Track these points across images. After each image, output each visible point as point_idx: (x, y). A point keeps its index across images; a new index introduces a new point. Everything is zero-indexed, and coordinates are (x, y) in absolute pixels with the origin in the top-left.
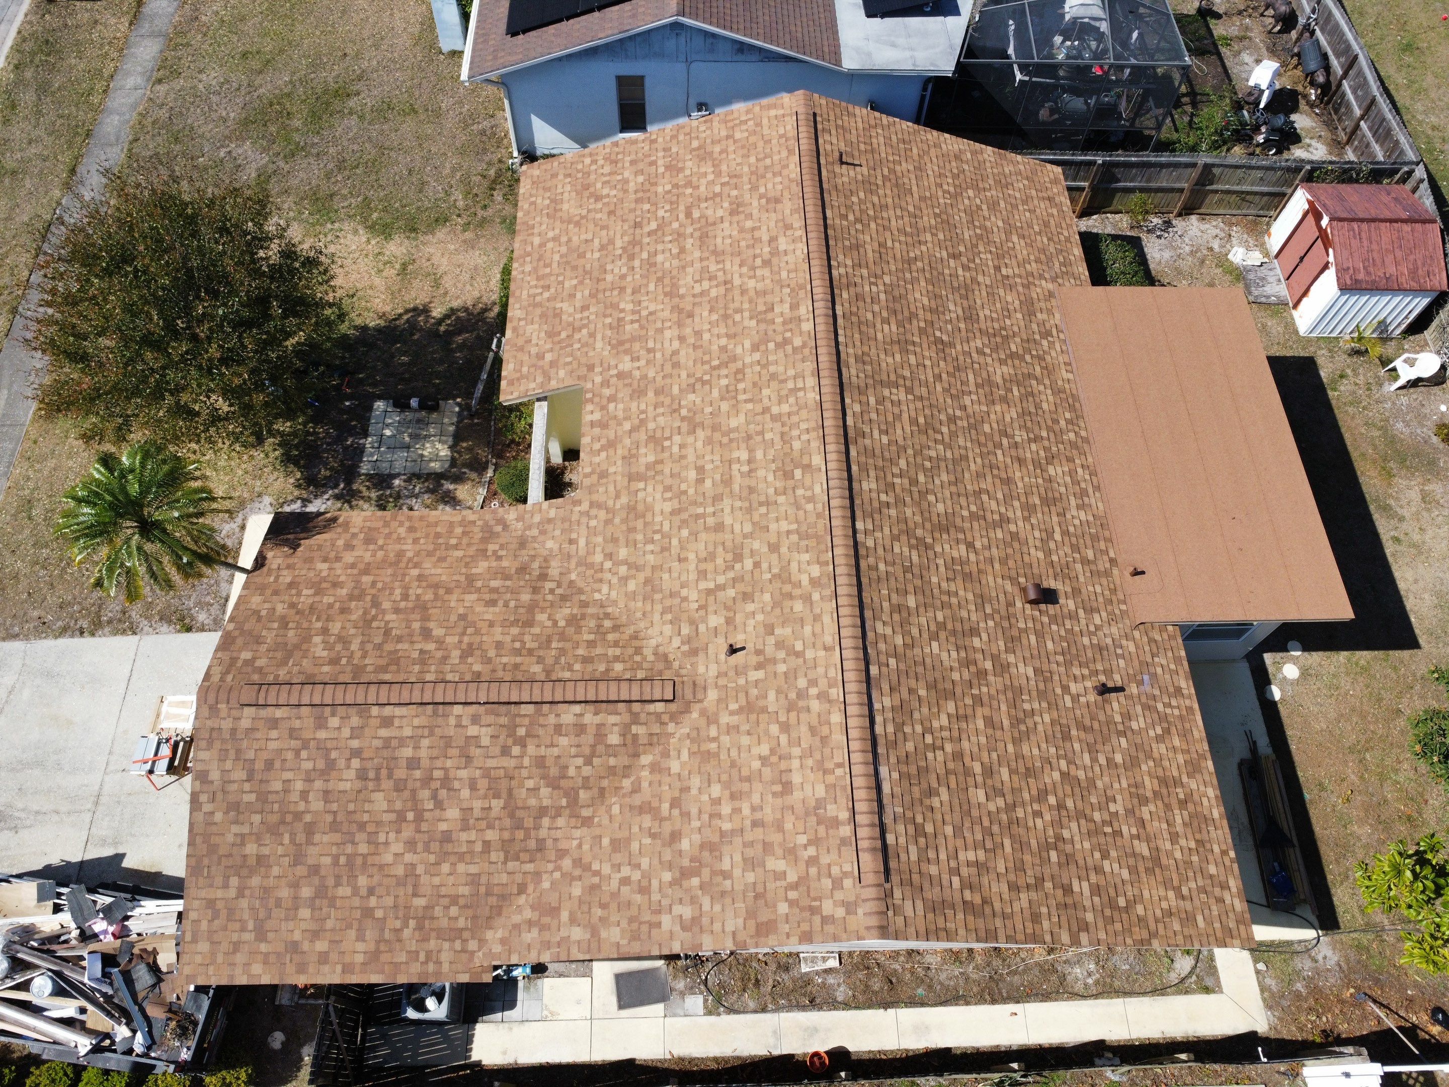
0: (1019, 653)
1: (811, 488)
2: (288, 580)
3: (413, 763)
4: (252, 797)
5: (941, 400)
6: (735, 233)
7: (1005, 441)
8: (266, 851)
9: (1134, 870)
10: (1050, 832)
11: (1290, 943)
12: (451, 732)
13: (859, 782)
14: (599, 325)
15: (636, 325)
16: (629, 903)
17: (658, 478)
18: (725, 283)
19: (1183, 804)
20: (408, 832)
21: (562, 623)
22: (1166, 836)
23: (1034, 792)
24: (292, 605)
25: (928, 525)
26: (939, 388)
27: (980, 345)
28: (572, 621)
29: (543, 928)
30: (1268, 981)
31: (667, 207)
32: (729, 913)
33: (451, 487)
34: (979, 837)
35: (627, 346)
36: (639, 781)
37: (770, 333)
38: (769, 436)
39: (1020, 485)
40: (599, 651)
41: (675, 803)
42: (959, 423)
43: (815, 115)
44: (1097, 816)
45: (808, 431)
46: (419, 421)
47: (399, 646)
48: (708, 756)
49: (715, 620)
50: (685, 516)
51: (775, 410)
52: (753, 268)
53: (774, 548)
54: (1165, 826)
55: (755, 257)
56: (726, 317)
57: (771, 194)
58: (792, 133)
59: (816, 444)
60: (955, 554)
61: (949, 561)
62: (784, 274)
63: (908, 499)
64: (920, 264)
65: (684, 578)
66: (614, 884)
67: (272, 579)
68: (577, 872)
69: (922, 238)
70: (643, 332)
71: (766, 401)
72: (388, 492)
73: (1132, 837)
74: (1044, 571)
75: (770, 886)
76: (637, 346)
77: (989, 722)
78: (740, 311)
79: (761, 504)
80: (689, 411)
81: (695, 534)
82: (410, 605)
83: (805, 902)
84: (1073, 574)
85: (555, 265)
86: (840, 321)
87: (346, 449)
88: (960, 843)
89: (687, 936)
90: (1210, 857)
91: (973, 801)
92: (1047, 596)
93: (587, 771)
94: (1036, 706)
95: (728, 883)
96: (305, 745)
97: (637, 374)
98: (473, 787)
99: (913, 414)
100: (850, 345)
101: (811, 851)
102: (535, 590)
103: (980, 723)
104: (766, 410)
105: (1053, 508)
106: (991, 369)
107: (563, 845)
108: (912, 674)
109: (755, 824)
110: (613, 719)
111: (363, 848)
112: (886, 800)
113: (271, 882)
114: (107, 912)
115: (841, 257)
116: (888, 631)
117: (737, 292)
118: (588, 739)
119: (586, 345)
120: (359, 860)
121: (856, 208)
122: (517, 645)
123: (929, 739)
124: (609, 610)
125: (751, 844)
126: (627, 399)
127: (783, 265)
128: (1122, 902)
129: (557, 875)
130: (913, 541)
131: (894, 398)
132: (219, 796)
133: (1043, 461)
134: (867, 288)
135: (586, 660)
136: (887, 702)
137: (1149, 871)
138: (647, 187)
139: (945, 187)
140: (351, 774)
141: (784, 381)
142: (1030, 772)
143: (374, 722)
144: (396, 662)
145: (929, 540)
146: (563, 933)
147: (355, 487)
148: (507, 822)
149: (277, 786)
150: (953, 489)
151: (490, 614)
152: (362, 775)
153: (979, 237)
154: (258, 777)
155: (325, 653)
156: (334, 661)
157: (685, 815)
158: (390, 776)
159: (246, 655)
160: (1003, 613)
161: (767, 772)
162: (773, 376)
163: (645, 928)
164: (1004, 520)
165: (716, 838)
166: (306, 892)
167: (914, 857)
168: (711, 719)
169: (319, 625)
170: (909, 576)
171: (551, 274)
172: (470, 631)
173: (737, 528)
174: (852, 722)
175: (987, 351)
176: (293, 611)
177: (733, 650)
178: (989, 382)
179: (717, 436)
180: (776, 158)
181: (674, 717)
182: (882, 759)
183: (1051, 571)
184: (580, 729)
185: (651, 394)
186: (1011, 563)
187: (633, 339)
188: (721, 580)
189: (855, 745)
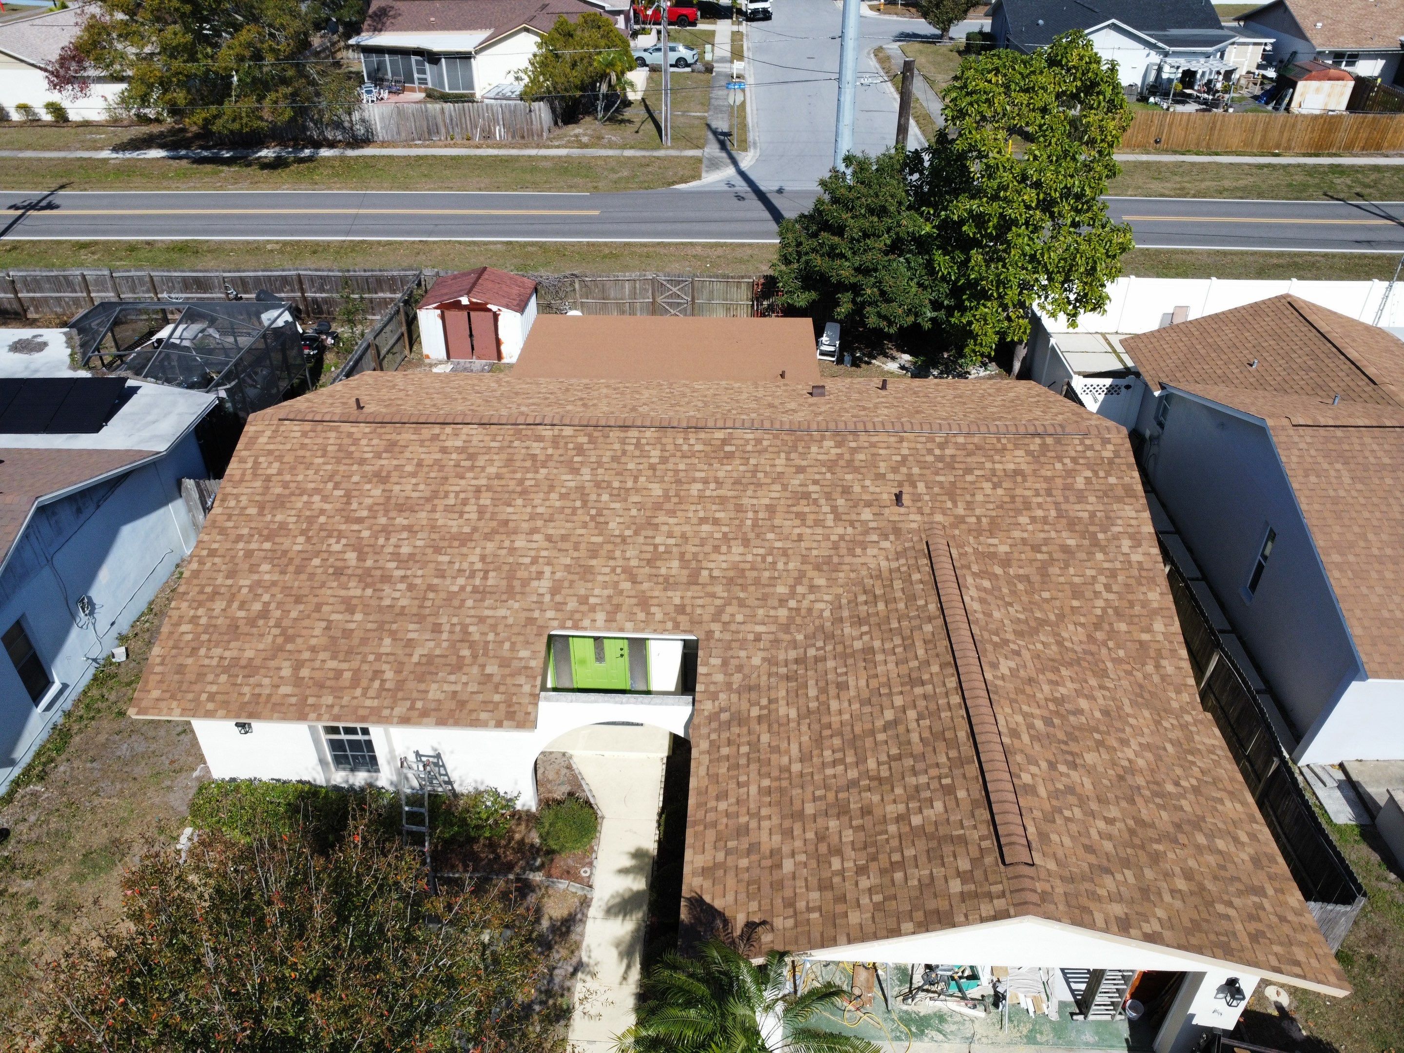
2: (815, 895)
4: (1128, 873)
8: (1177, 869)
12: (1010, 686)
13: (1013, 430)
16: (1127, 585)
17: (701, 557)
20: (1113, 742)
21: (865, 628)
24: (861, 870)
28: (860, 621)
29: (1160, 656)
33: (546, 922)
36: (1018, 576)
40: (899, 593)
42: (665, 399)
47: (915, 740)
58: (308, 426)
60: (794, 405)
65: (819, 538)
67: (815, 916)
74: (793, 393)
81: (773, 529)
85: (345, 666)
93: (1018, 607)
96: (1057, 810)
98: (1054, 683)
102: (820, 660)
107: (1083, 638)
110: (970, 579)
111: (1141, 781)
113: (1205, 871)
118: (991, 599)
120: (1154, 787)
124: (844, 601)
125: (1066, 498)
129: (1111, 644)
140: (1074, 774)
141: (624, 452)
148: (1077, 668)
152: (1072, 766)
154: (1105, 863)
156: (949, 791)
157: (1047, 541)
158: (1066, 743)
160: (838, 400)
162: (614, 459)
164: (753, 396)
166: (1201, 839)
168: (961, 520)
170: (823, 414)
171: (356, 672)
174: (965, 430)
177: (899, 502)
181: (960, 546)
184: (983, 601)
185: (594, 562)
186: (792, 397)
187: (511, 577)
188: (826, 509)
189: (984, 430)
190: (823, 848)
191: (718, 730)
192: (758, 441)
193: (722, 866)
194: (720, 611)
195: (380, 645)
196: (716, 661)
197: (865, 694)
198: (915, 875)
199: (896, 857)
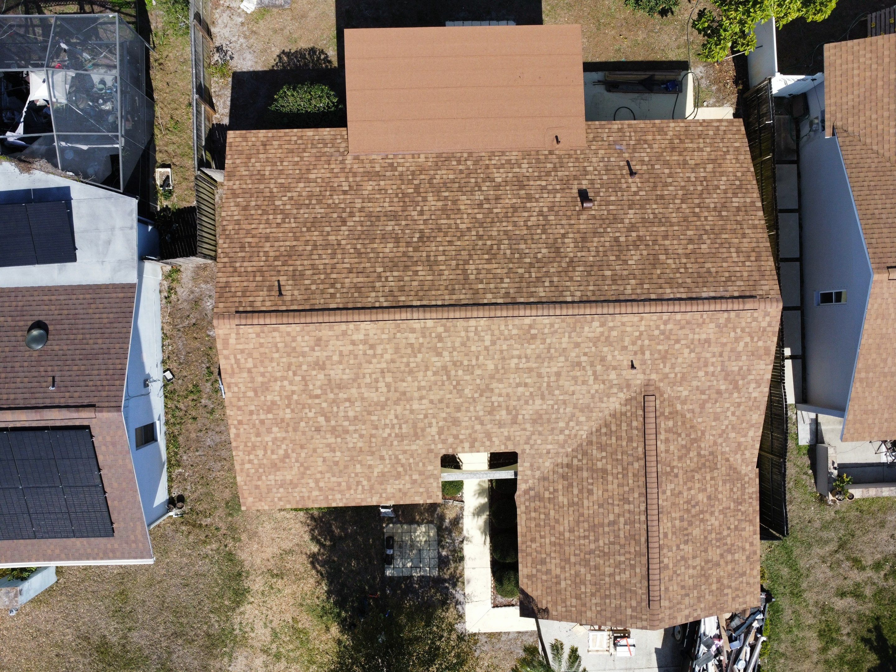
0: (623, 216)
1: (545, 325)
2: (574, 601)
3: (682, 519)
4: (695, 592)
5: (467, 243)
6: (341, 367)
7: (486, 206)
8: (715, 580)
9: (722, 174)
10: (713, 213)
11: (694, 87)
12: (669, 503)
13: (712, 308)
14: (398, 448)
15: (404, 426)
16: (744, 411)
17: (518, 408)
18: (382, 372)
19: (682, 141)
20: (707, 516)
21: (604, 454)
22: (700, 153)
23: (695, 219)
24: (593, 595)
25: (558, 259)
26: (459, 243)
27: (415, 213)
28: (601, 448)
29: (746, 449)
30: (711, 102)
31: (307, 411)
32: (758, 367)
33: (447, 521)
34: (724, 250)
35: (419, 431)
36: (688, 410)
37: (429, 345)
38: (505, 347)
39: (514, 201)
40: (624, 434)
41: (703, 393)
42: (481, 233)
43: (237, 312)
44: (700, 188)
45: (506, 325)
46: (401, 547)
47: (622, 535)
48: (683, 378)
49: (613, 375)
50: (546, 392)
51: (487, 343)
52: (375, 355)
53: (577, 345)
54: (696, 153)
55: (365, 354)
56: (411, 372)
57: (312, 343)
58: (258, 329)
59: (517, 321)
60: (572, 245)
61: (577, 249)
62: (384, 336)
63: (544, 270)
64: (359, 246)
65: (584, 392)
66: (734, 418)
67: (574, 609)
68: (725, 435)
69: (335, 242)
70: (411, 421)
71: (479, 349)
72: (451, 557)
73: (705, 172)
74: (568, 195)
75: (750, 349)
76: (420, 425)
77: (665, 237)
78: (408, 364)
79: (549, 352)
80: (476, 392)
81: (559, 387)
82: (592, 534)
83: (760, 334)
84: (565, 178)
85: (340, 480)
86: (425, 303)
87: (420, 587)
88: (729, 260)
89: (763, 385)
90: (705, 132)
91: (708, 251)
92: (584, 196)
93: (683, 435)
94: (649, 211)
95: (745, 368)
96: (675, 572)
97: (441, 424)
98: (690, 489)
99: (484, 261)
100: (443, 297)
101: (738, 330)
102: (579, 469)
103: (667, 242)
104: (486, 348)
105: (525, 183)
106: (433, 208)
107: (711, 443)
108: (649, 276)
109: (721, 355)
110: (663, 425)
111: (713, 535)
112: (718, 295)
113: (726, 575)
114: (709, 647)
115: (370, 299)
116: (629, 287)
117: (392, 365)
118: (671, 436)
119: (412, 456)
120: (718, 536)
121: (321, 287)
122: (620, 476)
123: (682, 270)
124: (594, 429)
125: (730, 357)
126: (458, 428)
127: (376, 337)
128: (737, 183)
129: (724, 444)
130: (571, 269)
131: (475, 272)
132: (695, 607)
133: (494, 184)
134: (392, 284)
135: (630, 440)
136: (668, 291)
137: (720, 166)
138: (284, 425)
139: (279, 221)
140: (686, 547)
141: (468, 338)
142: (685, 219)
143: (666, 541)
144: (633, 537)
145: (567, 259)
146: (749, 439)
147: (447, 577)
148: (703, 470)
149: (691, 581)
150: (529, 242)
151: (598, 493)
152: (686, 542)
153: (319, 202)
154: (688, 591)
155: (627, 573)
156: (633, 567)
157: (710, 388)
158: (686, 529)
159: (629, 612)
160: (601, 222)
161: (697, 350)
162: (463, 344)
163: (755, 404)
164: (541, 214)
165: (723, 373)
166: (729, 557)
167: (742, 283)
168: (666, 376)
169: (607, 579)
170: (593, 273)
171: (347, 482)
172: (610, 501)
173: (560, 365)
174: (683, 309)
175: (419, 208)
176: (598, 594)
177: (633, 367)
178: (444, 210)
179: (497, 376)
180: (278, 340)
181: (662, 395)
182: (698, 295)
183: (567, 191)
184: (667, 440)
185: (459, 415)
186: (569, 213)
187: (415, 427)
188: (590, 373)
189: (695, 308)
190: (578, 580)
191: (529, 500)
192: (552, 325)
193: (535, 576)
194: (529, 438)
195: (355, 468)
196: (527, 464)
197: (601, 502)
198: (614, 603)
199: (607, 593)
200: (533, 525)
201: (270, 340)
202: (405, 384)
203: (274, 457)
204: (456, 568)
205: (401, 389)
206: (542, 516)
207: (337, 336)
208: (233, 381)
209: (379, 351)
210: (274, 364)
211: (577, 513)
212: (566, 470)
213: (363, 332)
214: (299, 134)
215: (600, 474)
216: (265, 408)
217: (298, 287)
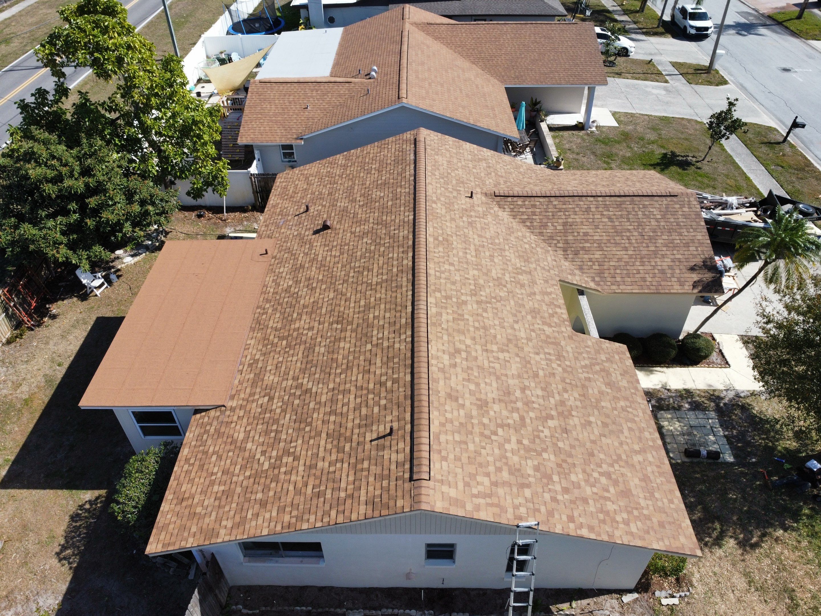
0: (342, 207)
1: (435, 231)
5: (349, 289)
6: (483, 385)
7: (314, 285)
9: (318, 172)
10: (348, 169)
14: (573, 362)
15: (546, 351)
17: (514, 267)
18: (486, 351)
19: (287, 195)
22: (299, 184)
23: (351, 175)
25: (374, 231)
27: (310, 333)
28: (544, 226)
32: (468, 148)
34: (378, 158)
35: (550, 340)
36: (504, 183)
37: (455, 307)
38: (456, 259)
39: (314, 269)
40: (530, 210)
41: (490, 173)
42: (341, 282)
43: (411, 479)
44: (327, 179)
45: (435, 253)
48: (479, 179)
49: (479, 209)
50: (498, 247)
51: (452, 268)
52: (468, 352)
53: (453, 219)
54: (299, 187)
55: (466, 360)
56: (485, 328)
57: (454, 404)
59: (431, 245)
60: (362, 227)
61: (367, 224)
62: (445, 338)
63: (383, 236)
64: (339, 371)
65: (495, 227)
66: (509, 167)
68: (523, 173)
69: (330, 394)
70: (540, 344)
71: (458, 275)
72: (689, 400)
73: (314, 179)
74: (316, 239)
75: (454, 147)
76: (543, 337)
77: (364, 184)
79: (459, 236)
80: (502, 289)
81: (492, 239)
82: (624, 234)
83: (443, 141)
84: (300, 244)
87: (734, 428)
89: (482, 150)
91: (377, 164)
92: (320, 231)
94: (340, 196)
95: (469, 153)
97: (539, 322)
99: (370, 273)
100: (404, 292)
101: (441, 148)
102: (566, 242)
103: (368, 183)
104: (457, 270)
105: (298, 266)
106: (308, 321)
108: (395, 184)
109: (460, 159)
115: (403, 347)
116: (403, 191)
117: (478, 341)
119: (579, 354)
122: (567, 213)
123: (392, 171)
124: (528, 230)
125: (461, 156)
126: (542, 311)
127: (446, 345)
128: (327, 165)
129: (530, 175)
130: (384, 223)
131: (380, 277)
133: (294, 285)
135: (534, 206)
136: (408, 173)
137: (312, 175)
141: (447, 279)
142: (350, 179)
144: (619, 206)
145: (375, 226)
147: (713, 404)
150: (355, 251)
151: (585, 229)
153: (276, 421)
155: (652, 210)
159: (686, 209)
160: (344, 217)
161: (456, 167)
162: (453, 283)
163: (496, 156)
164: (330, 250)
165: (474, 162)
167: (405, 146)
168: (477, 185)
169: (662, 224)
170: (389, 211)
172: (591, 220)
173: (471, 233)
175: (305, 332)
176: (678, 231)
177: (471, 197)
178: (311, 313)
179: (484, 271)
180: (450, 438)
182: (412, 160)
183: (312, 241)
185: (527, 307)
186: (333, 235)
187: (546, 342)
188: (477, 219)
189: (423, 162)
190: (671, 245)
191: (605, 282)
194: (544, 269)
195: (607, 408)
196: (570, 277)
197: (593, 227)
198: (682, 219)
199: (675, 224)
200: (629, 280)
201: (450, 447)
202: (499, 337)
203: (612, 490)
204: (699, 395)
205: (505, 341)
206: (618, 271)
207: (445, 378)
208: (510, 510)
209: (463, 347)
210: (483, 451)
211: (608, 245)
212: (569, 252)
213: (440, 354)
214: (182, 463)
215: (568, 227)
216: (545, 481)
217: (382, 419)
